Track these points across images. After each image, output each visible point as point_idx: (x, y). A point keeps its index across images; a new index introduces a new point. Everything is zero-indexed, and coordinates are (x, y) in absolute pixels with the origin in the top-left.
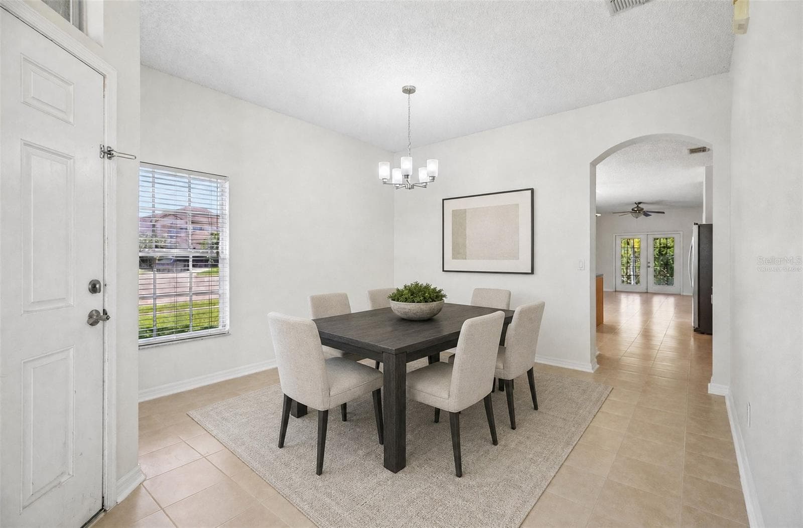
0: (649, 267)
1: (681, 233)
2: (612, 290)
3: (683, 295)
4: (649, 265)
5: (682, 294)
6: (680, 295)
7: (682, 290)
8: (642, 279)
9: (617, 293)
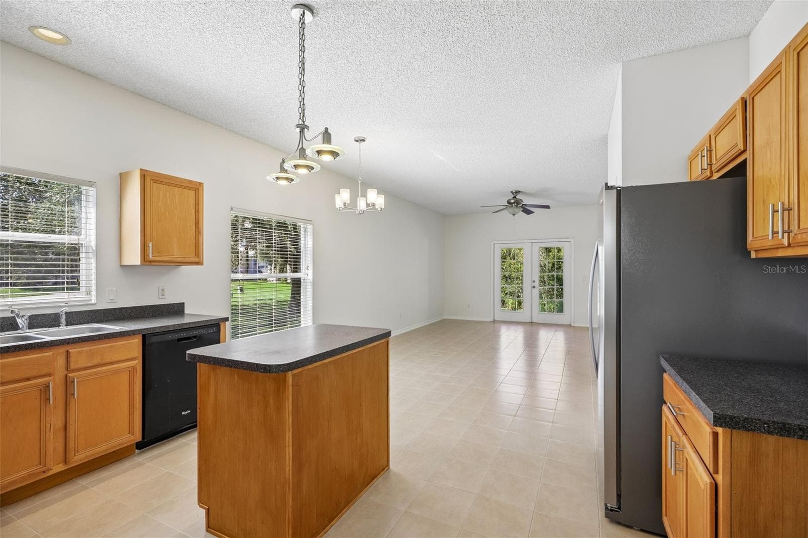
0: (534, 287)
1: (572, 240)
2: (490, 320)
3: (574, 326)
4: (534, 284)
5: (572, 325)
6: (570, 325)
7: (573, 320)
8: (526, 304)
9: (497, 325)
